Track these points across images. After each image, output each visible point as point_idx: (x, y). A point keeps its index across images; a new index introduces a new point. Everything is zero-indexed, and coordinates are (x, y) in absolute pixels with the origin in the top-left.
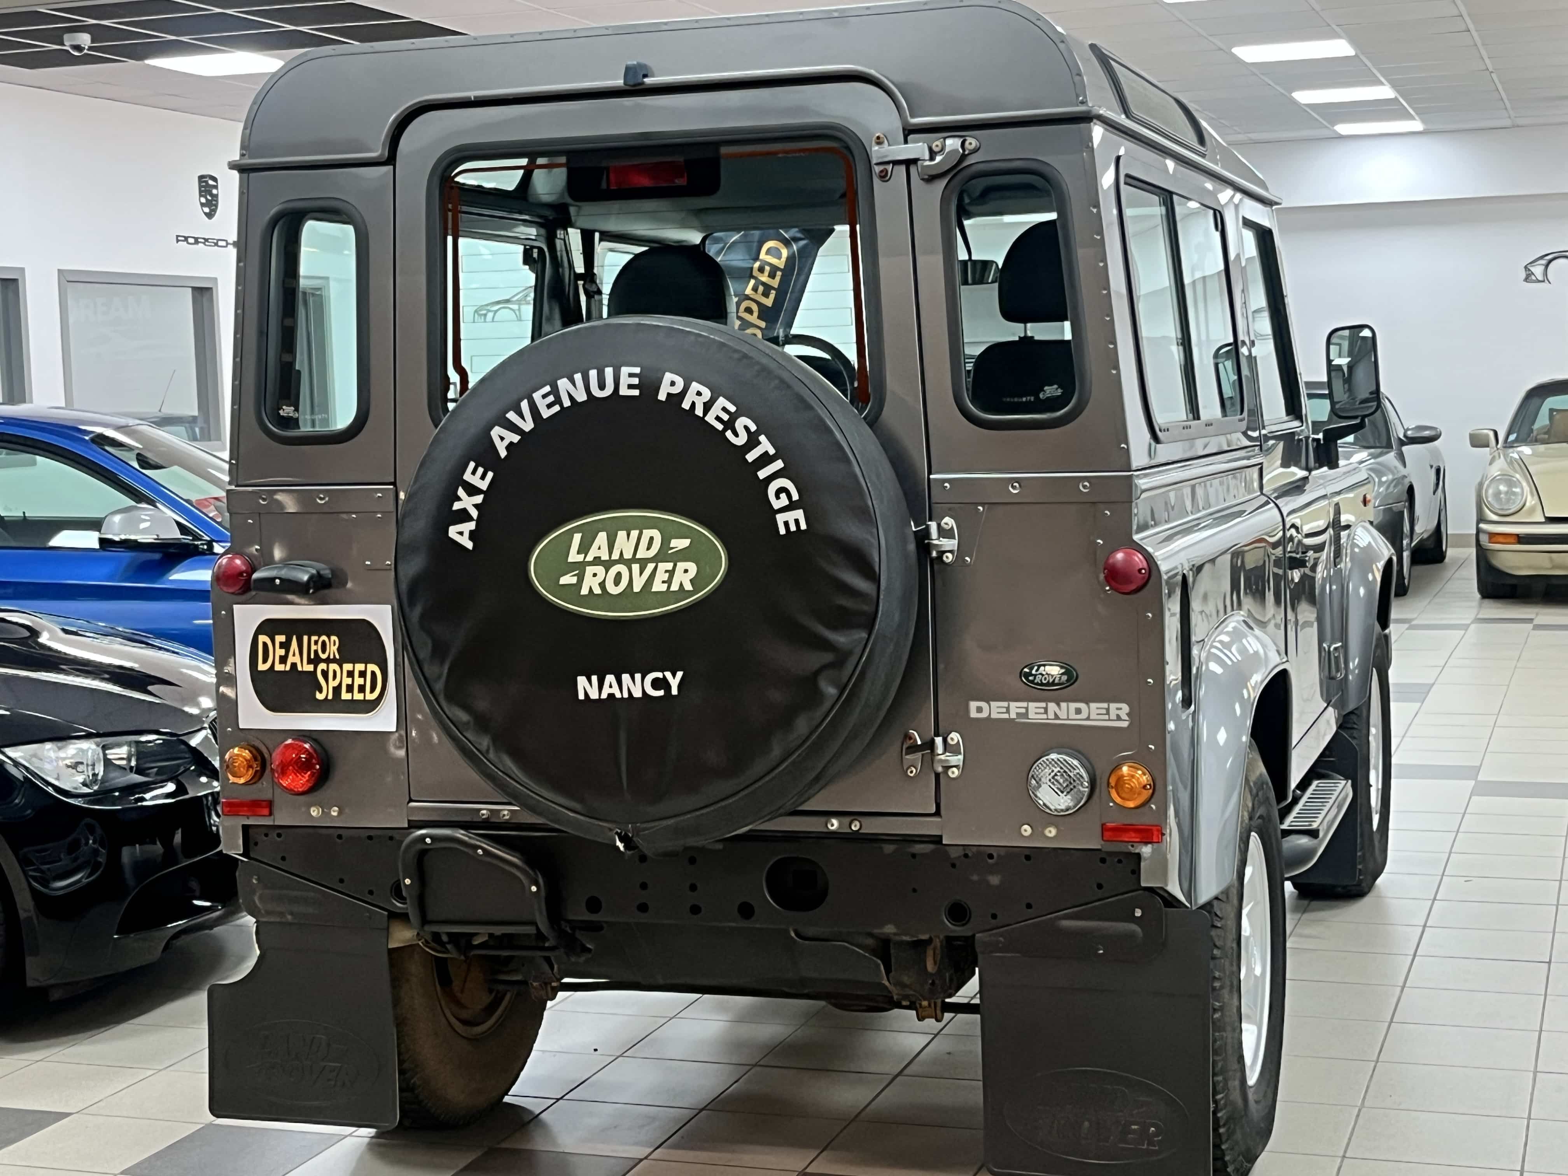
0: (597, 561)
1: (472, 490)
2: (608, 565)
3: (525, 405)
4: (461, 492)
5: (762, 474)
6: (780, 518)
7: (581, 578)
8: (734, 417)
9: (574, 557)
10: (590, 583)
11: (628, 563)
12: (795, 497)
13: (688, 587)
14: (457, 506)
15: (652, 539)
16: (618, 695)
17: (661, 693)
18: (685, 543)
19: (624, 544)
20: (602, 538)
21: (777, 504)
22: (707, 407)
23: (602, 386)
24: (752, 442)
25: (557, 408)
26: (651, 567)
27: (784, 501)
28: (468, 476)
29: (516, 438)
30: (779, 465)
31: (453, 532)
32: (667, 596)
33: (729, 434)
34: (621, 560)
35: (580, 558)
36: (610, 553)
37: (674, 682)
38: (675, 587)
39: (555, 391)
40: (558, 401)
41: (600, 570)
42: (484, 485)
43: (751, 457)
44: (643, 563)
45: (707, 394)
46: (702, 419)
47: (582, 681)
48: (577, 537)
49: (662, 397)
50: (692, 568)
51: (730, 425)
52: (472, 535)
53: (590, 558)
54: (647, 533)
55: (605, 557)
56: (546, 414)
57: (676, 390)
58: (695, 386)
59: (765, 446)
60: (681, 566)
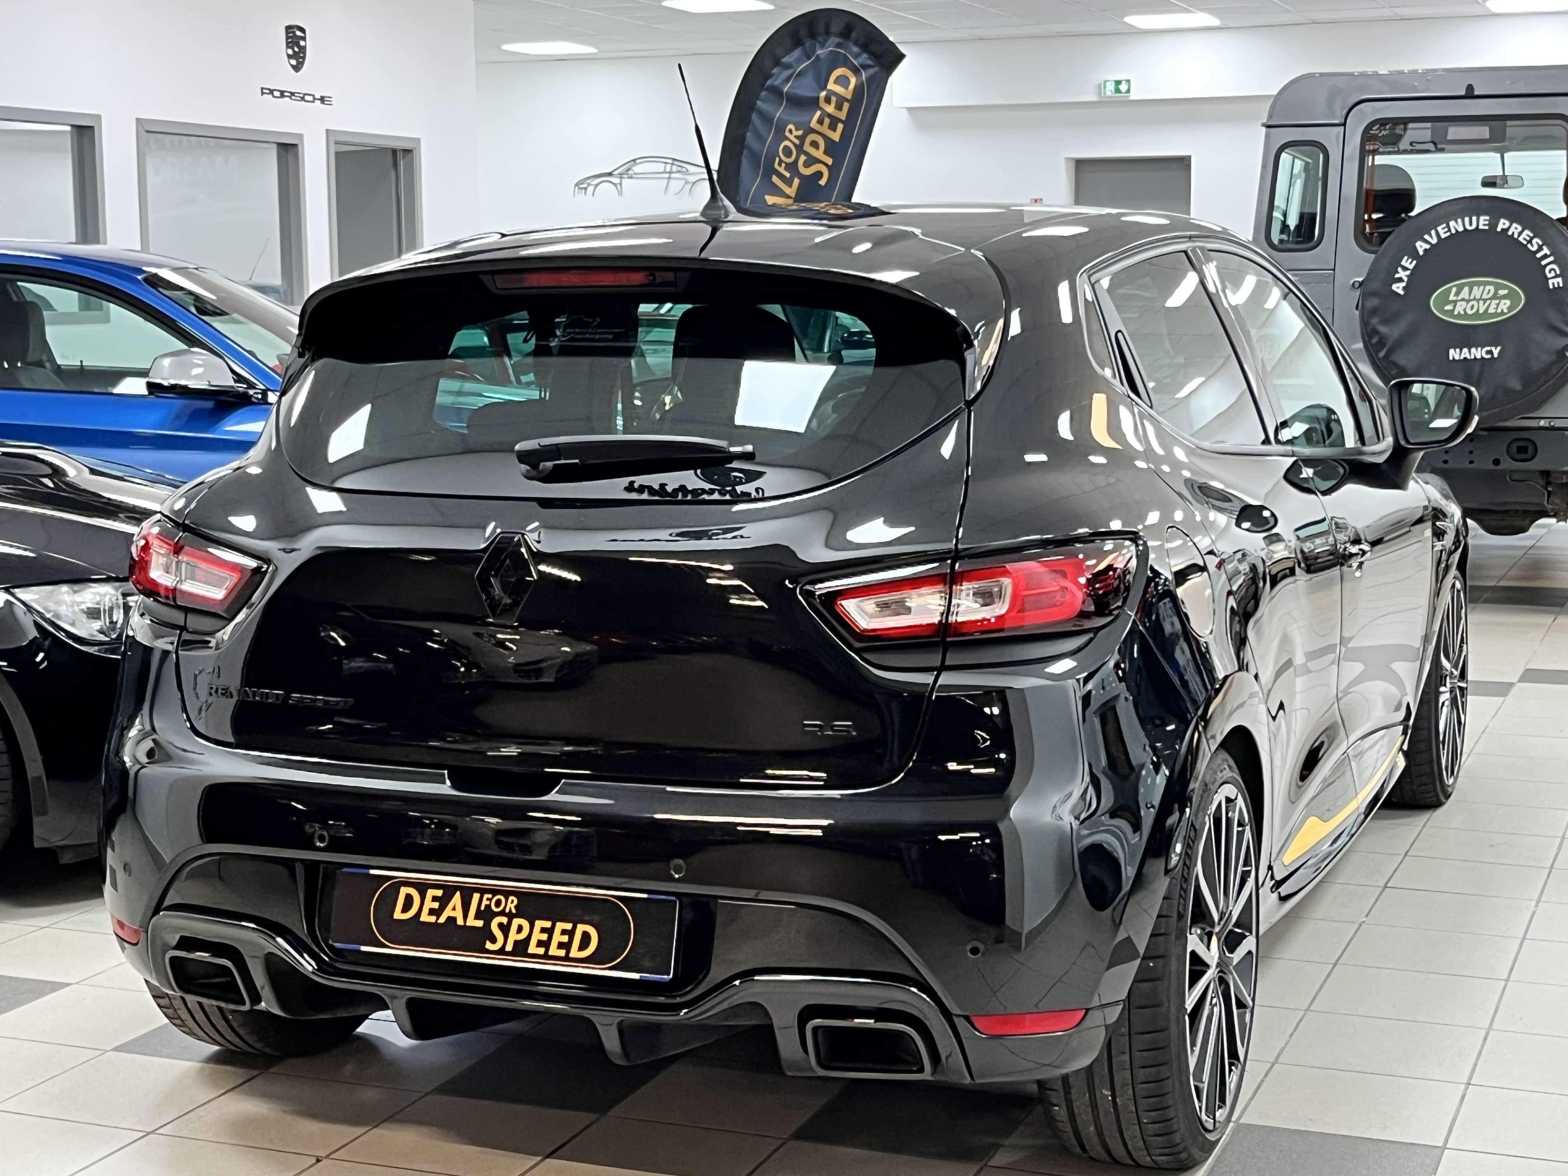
0: (1463, 300)
1: (1405, 269)
2: (1468, 301)
3: (1433, 232)
4: (1400, 269)
5: (1543, 263)
6: (1550, 282)
7: (1455, 307)
8: (1532, 239)
9: (1452, 298)
10: (1460, 309)
11: (1478, 301)
12: (1558, 272)
13: (1505, 311)
14: (1397, 276)
15: (1489, 291)
16: (1469, 357)
17: (1489, 356)
18: (1506, 292)
19: (1477, 292)
20: (1466, 289)
21: (1549, 276)
22: (1520, 234)
23: (1471, 224)
24: (1540, 249)
25: (1449, 234)
26: (1488, 302)
27: (1553, 274)
28: (1403, 263)
29: (1428, 247)
30: (1551, 259)
31: (1394, 287)
32: (1496, 315)
33: (1529, 246)
34: (1475, 299)
35: (1455, 298)
36: (1470, 295)
37: (1496, 352)
38: (1499, 311)
39: (1448, 226)
40: (1449, 230)
41: (1464, 303)
42: (1411, 267)
43: (1539, 255)
44: (1485, 301)
45: (1520, 228)
46: (1517, 239)
47: (1452, 351)
48: (1454, 290)
49: (1499, 229)
50: (1508, 302)
51: (1530, 242)
52: (1404, 288)
53: (1459, 298)
54: (1488, 288)
55: (1467, 298)
56: (1443, 236)
57: (1506, 227)
58: (1515, 225)
59: (1546, 251)
60: (1503, 302)
